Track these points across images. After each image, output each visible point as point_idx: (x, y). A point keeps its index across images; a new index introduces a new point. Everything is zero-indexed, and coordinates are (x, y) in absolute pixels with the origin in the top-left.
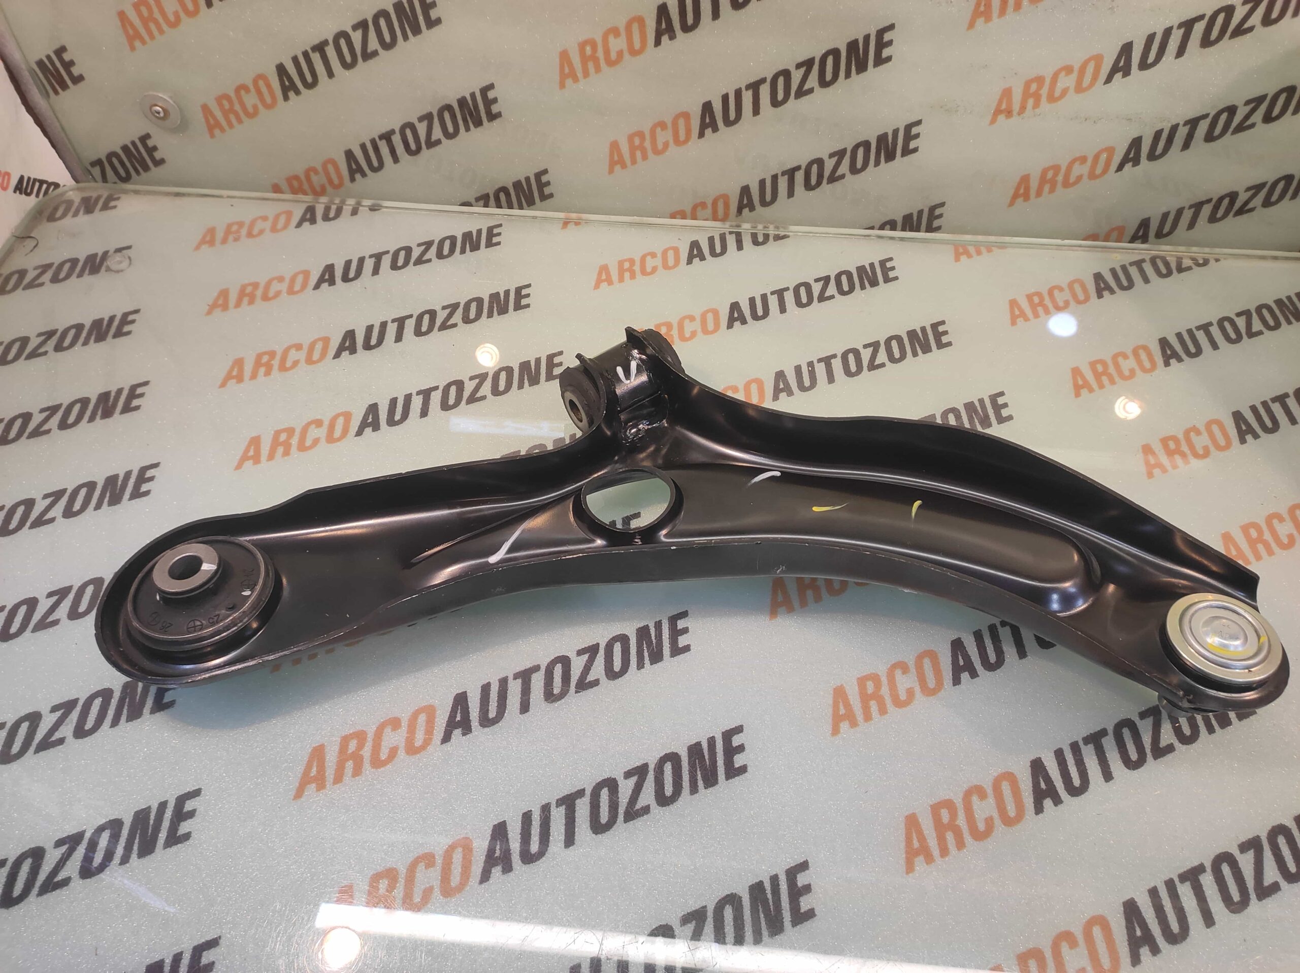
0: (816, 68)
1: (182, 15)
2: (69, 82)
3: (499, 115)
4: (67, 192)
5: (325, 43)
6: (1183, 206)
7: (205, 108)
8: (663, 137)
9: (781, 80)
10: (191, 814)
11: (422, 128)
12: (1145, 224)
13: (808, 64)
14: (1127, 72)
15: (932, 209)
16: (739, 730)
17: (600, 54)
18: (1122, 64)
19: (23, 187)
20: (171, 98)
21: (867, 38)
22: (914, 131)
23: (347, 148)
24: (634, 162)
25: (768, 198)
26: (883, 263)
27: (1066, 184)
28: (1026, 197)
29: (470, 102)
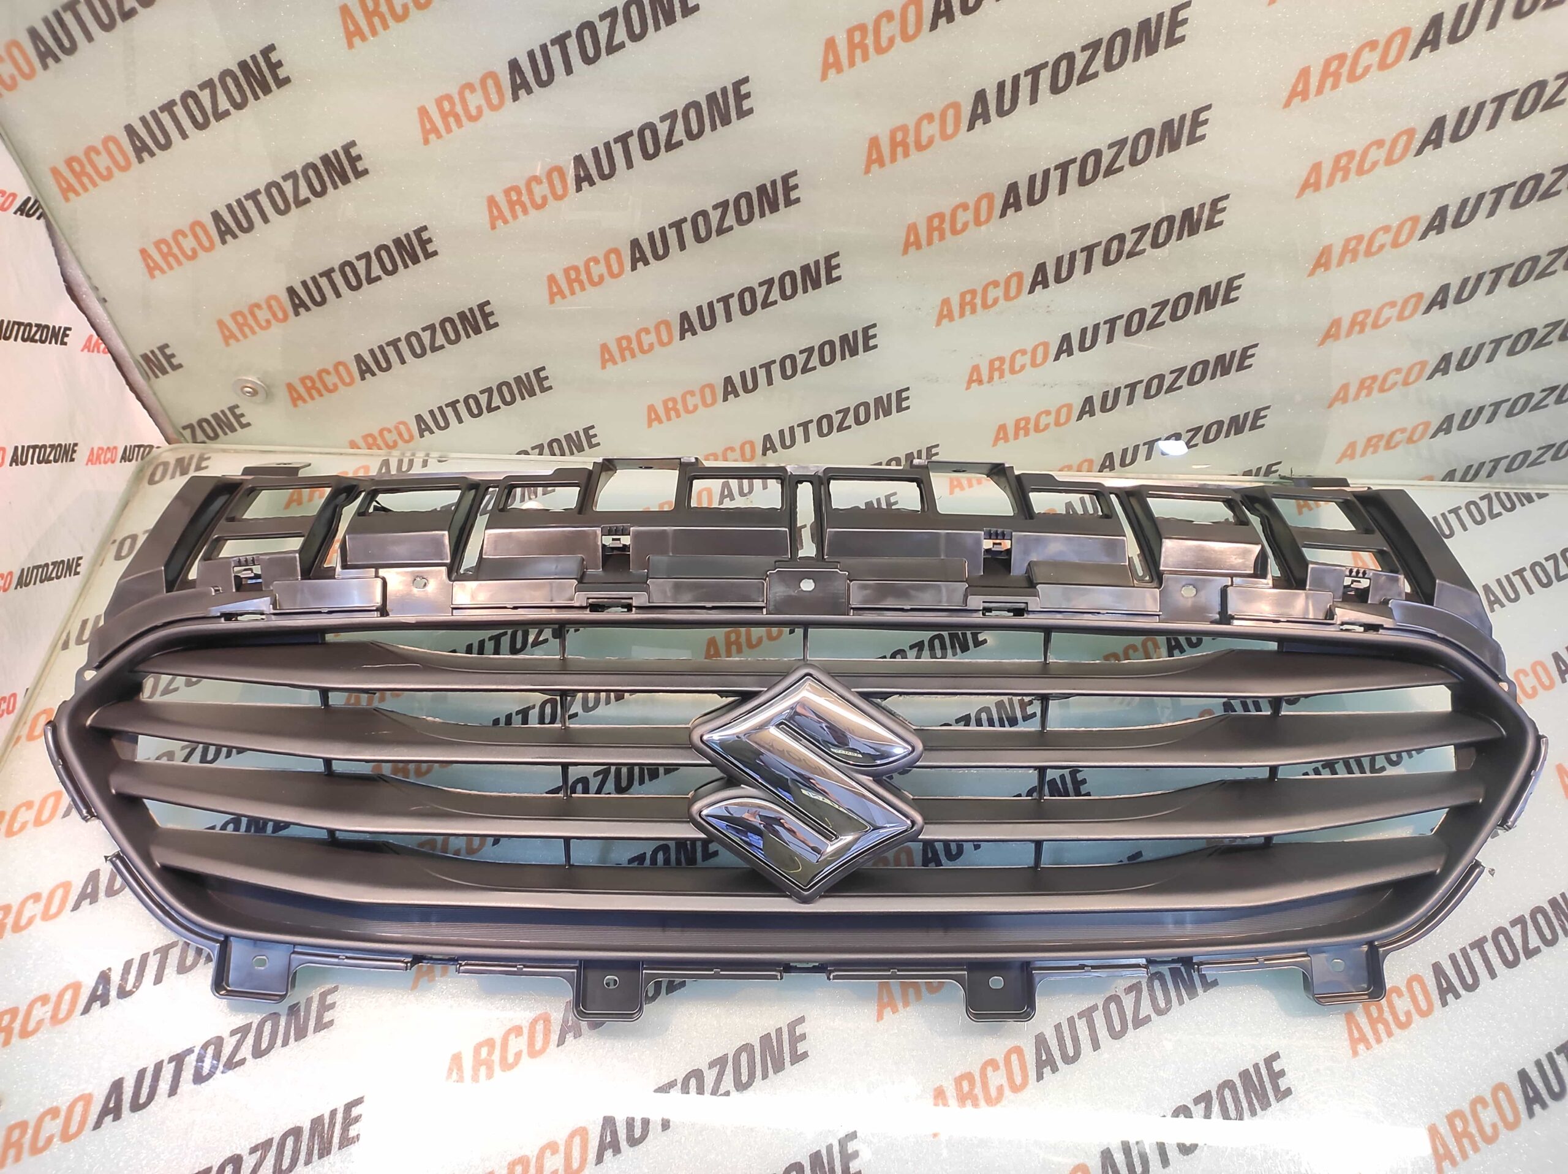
0: (816, 353)
1: (273, 322)
2: (169, 369)
3: (550, 388)
4: (161, 453)
5: (399, 340)
6: (1137, 443)
7: (290, 386)
8: (691, 401)
9: (788, 362)
11: (483, 399)
12: (1109, 457)
13: (810, 351)
14: (1070, 353)
17: (634, 345)
18: (1065, 347)
19: (126, 456)
20: (259, 379)
21: (855, 333)
22: (904, 395)
23: (417, 413)
24: (669, 419)
27: (1037, 429)
28: (1006, 440)
29: (525, 379)
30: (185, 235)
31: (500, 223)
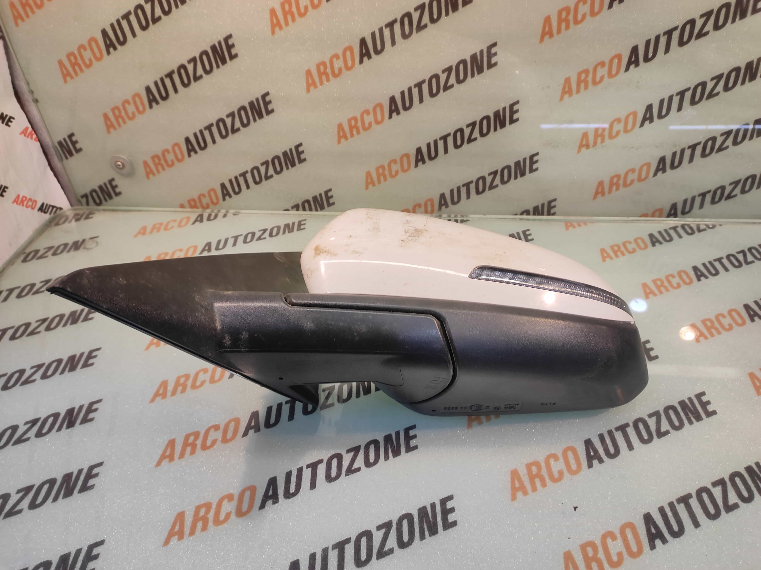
0: (477, 126)
1: (137, 114)
2: (74, 152)
3: (305, 160)
4: (66, 212)
5: (212, 125)
6: (694, 195)
7: (146, 164)
8: (395, 167)
9: (459, 134)
10: (96, 557)
11: (263, 169)
12: (674, 206)
13: (473, 125)
14: (651, 120)
15: (550, 203)
16: (451, 498)
17: (359, 124)
18: (648, 116)
19: (43, 209)
20: (127, 157)
21: (504, 109)
22: (535, 158)
23: (222, 182)
24: (379, 182)
25: (456, 199)
26: (524, 232)
27: (625, 185)
28: (603, 194)
29: (289, 153)
30: (85, 49)
31: (277, 29)
